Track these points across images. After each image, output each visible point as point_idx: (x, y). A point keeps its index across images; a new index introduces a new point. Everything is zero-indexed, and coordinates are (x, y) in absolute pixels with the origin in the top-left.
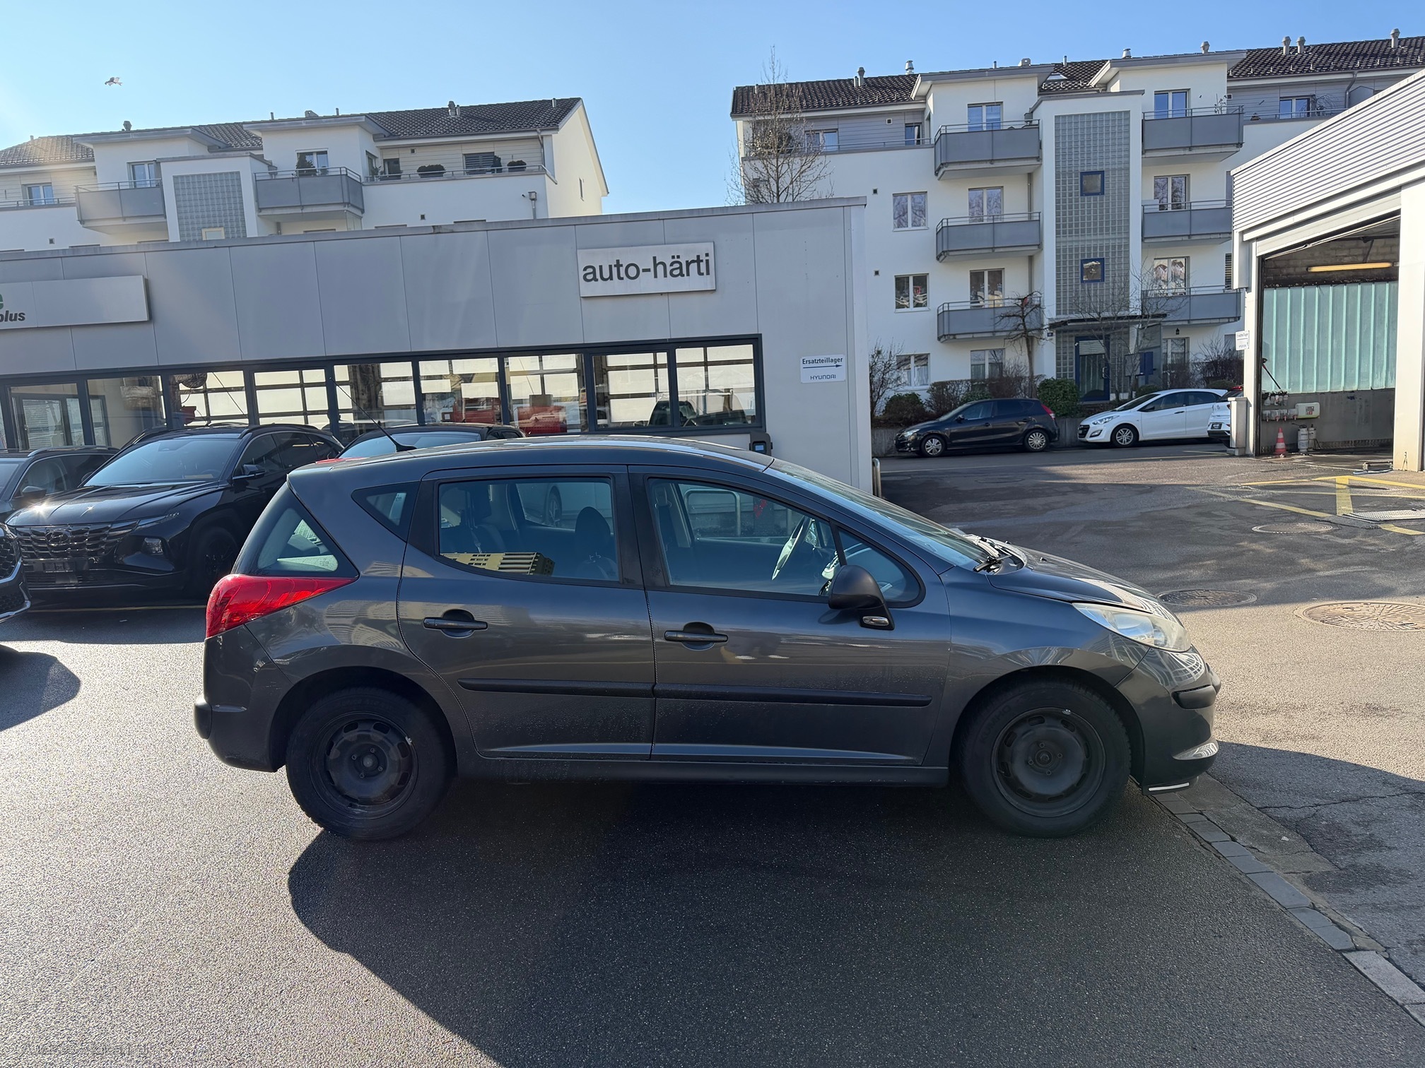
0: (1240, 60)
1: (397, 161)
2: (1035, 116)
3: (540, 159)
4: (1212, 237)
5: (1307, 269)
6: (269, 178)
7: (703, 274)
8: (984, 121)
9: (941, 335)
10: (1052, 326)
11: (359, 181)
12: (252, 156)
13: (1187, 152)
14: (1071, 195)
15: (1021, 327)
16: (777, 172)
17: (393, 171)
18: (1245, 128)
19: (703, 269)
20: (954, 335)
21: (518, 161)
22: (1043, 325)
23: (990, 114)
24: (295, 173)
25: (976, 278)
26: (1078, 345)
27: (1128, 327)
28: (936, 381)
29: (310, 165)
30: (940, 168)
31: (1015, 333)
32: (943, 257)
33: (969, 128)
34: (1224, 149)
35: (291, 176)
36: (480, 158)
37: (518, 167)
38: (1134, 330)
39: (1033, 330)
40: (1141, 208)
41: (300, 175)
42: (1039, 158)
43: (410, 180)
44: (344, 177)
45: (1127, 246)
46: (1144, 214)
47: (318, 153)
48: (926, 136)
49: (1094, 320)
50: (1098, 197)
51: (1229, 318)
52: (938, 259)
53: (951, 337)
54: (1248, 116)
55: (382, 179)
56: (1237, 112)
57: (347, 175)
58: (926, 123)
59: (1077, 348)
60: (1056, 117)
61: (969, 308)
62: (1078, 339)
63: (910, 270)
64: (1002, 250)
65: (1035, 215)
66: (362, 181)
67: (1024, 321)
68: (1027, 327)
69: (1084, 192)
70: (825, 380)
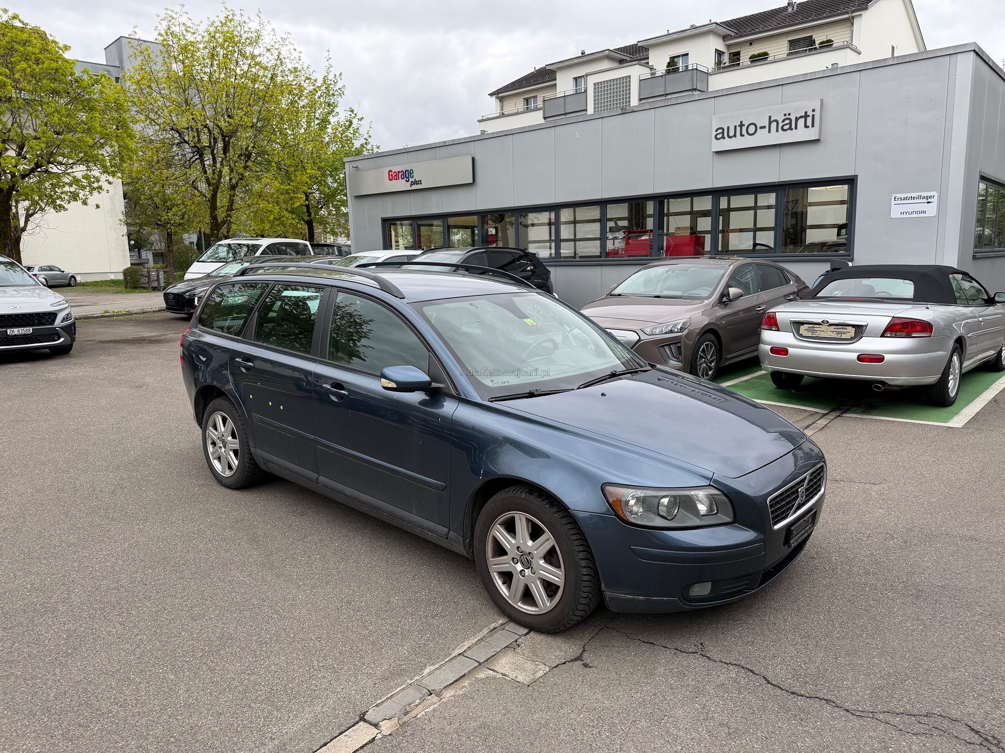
1: (738, 54)
3: (850, 35)
6: (650, 77)
7: (808, 127)
11: (707, 72)
12: (641, 64)
17: (734, 61)
19: (809, 123)
21: (828, 40)
24: (664, 72)
29: (676, 64)
35: (662, 74)
36: (802, 41)
37: (827, 45)
41: (667, 73)
43: (744, 67)
44: (695, 71)
47: (682, 56)
55: (724, 68)
57: (697, 69)
66: (710, 71)
70: (914, 215)
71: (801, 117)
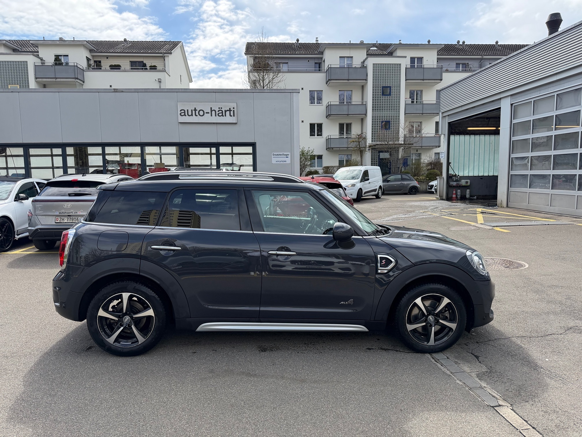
0: (442, 48)
1: (100, 62)
2: (366, 63)
3: (163, 65)
4: (431, 114)
5: (466, 129)
6: (41, 65)
7: (232, 116)
8: (346, 64)
9: (327, 148)
10: (369, 147)
11: (83, 69)
12: (33, 55)
13: (422, 81)
14: (378, 95)
15: (358, 146)
16: (263, 77)
17: (98, 66)
18: (443, 73)
19: (232, 114)
20: (333, 148)
21: (154, 66)
22: (366, 146)
23: (348, 61)
24: (53, 63)
25: (341, 126)
26: (379, 154)
27: (398, 148)
28: (325, 166)
29: (60, 60)
30: (328, 81)
31: (356, 148)
32: (328, 117)
33: (340, 66)
34: (435, 81)
35: (51, 65)
36: (137, 63)
37: (153, 68)
38: (401, 150)
39: (363, 147)
40: (404, 102)
41: (55, 65)
42: (366, 80)
43: (106, 71)
44: (76, 67)
45: (399, 116)
46: (406, 104)
47: (64, 56)
48: (323, 68)
49: (386, 145)
50: (388, 96)
51: (436, 146)
52: (327, 117)
53: (331, 149)
54: (444, 69)
55: (93, 69)
56: (440, 67)
57: (77, 66)
58: (323, 63)
59: (379, 155)
60: (373, 64)
61: (338, 138)
62: (380, 152)
63: (316, 121)
64: (351, 115)
65: (364, 102)
66: (84, 69)
67: (359, 144)
68: (361, 147)
69: (383, 94)
70: (282, 163)
71: (228, 110)
